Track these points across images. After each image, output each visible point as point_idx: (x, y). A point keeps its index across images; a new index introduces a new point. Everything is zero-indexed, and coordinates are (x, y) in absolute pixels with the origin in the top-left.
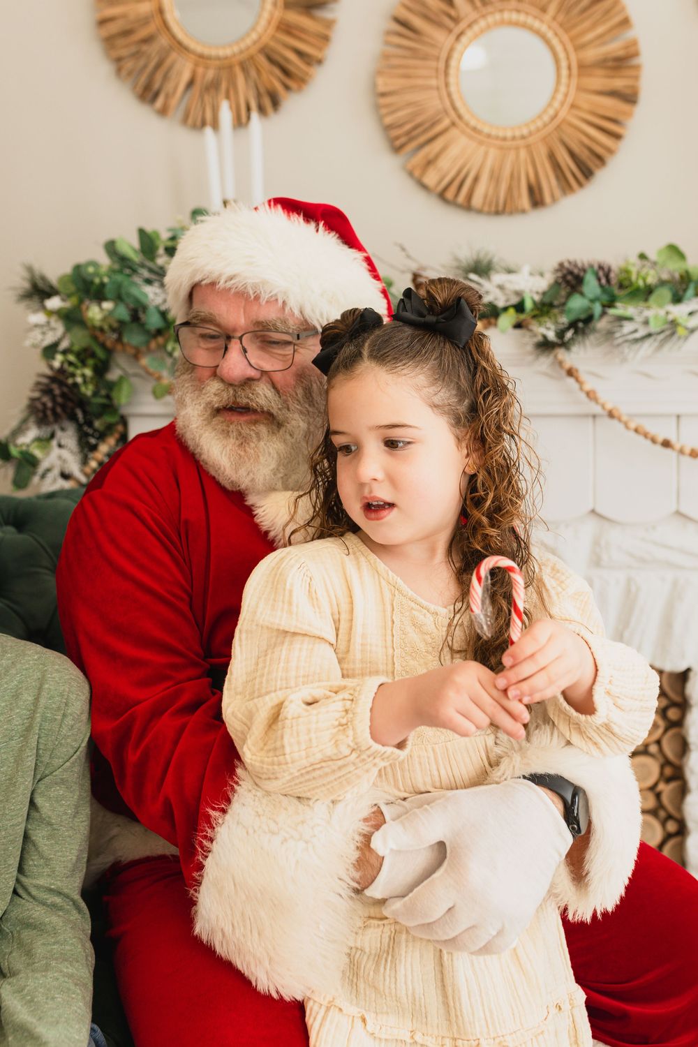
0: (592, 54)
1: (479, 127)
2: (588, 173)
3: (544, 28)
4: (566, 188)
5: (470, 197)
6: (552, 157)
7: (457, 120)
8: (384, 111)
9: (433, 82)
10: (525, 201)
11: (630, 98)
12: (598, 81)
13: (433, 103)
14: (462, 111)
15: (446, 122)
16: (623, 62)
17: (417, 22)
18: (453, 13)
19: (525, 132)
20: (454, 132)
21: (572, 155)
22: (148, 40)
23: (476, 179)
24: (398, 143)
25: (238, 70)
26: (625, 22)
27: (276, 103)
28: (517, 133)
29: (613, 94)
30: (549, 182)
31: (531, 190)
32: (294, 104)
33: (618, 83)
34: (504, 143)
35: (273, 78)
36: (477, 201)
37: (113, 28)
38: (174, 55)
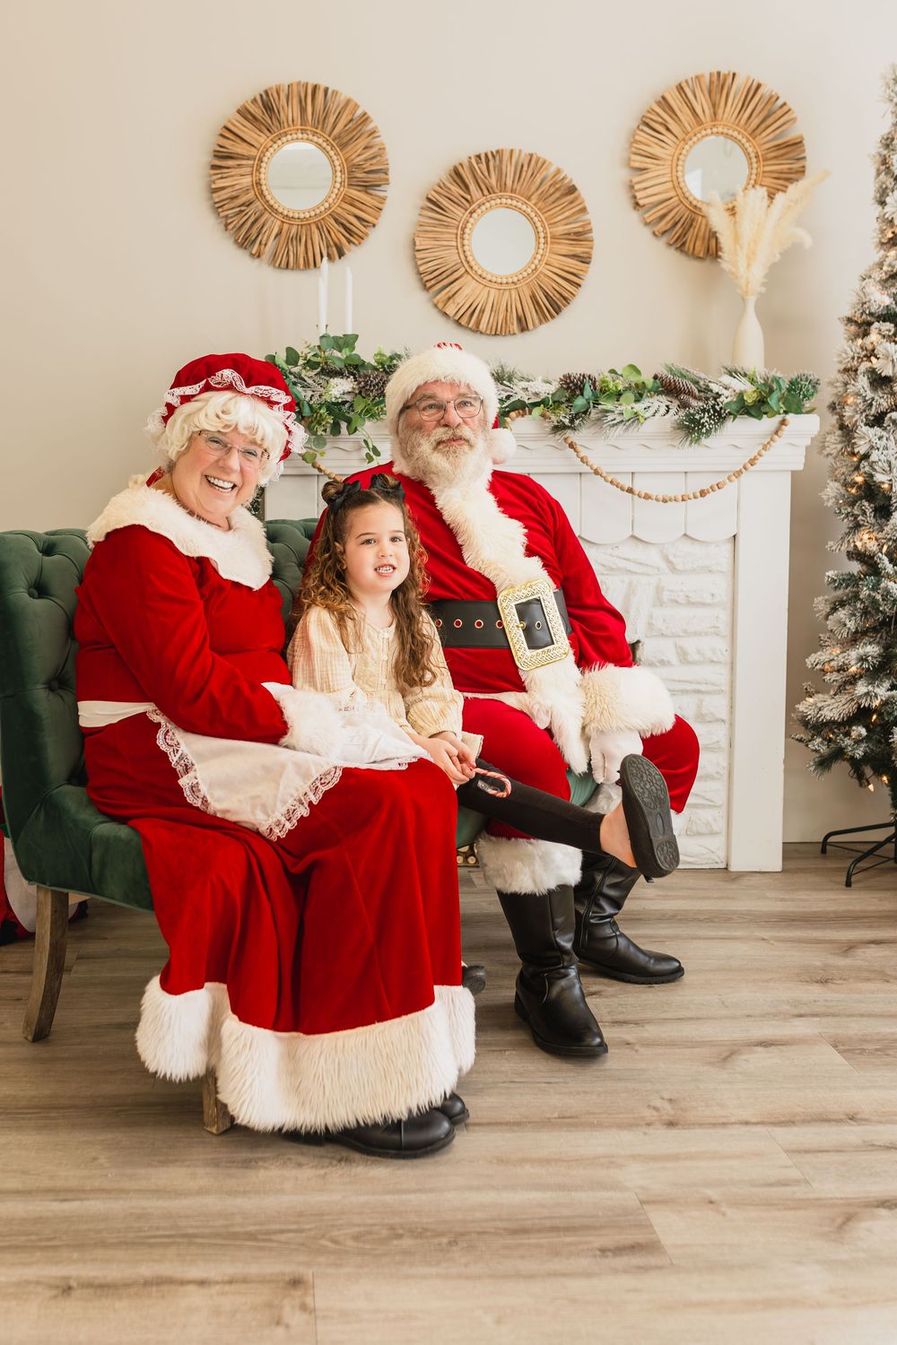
0: (561, 229)
1: (484, 275)
2: (558, 310)
3: (529, 210)
4: (543, 318)
5: (478, 323)
6: (533, 298)
7: (469, 270)
8: (419, 262)
9: (454, 244)
10: (515, 327)
11: (585, 260)
12: (565, 248)
13: (452, 258)
14: (472, 263)
15: (462, 270)
16: (580, 236)
17: (445, 203)
18: (469, 197)
19: (515, 279)
20: (466, 278)
21: (547, 296)
22: (249, 204)
23: (482, 311)
24: (429, 285)
25: (314, 227)
26: (584, 210)
27: (341, 254)
28: (510, 280)
29: (574, 256)
30: (531, 314)
31: (519, 319)
32: (353, 254)
33: (578, 250)
34: (501, 286)
35: (338, 234)
36: (483, 326)
37: (223, 195)
38: (266, 215)
